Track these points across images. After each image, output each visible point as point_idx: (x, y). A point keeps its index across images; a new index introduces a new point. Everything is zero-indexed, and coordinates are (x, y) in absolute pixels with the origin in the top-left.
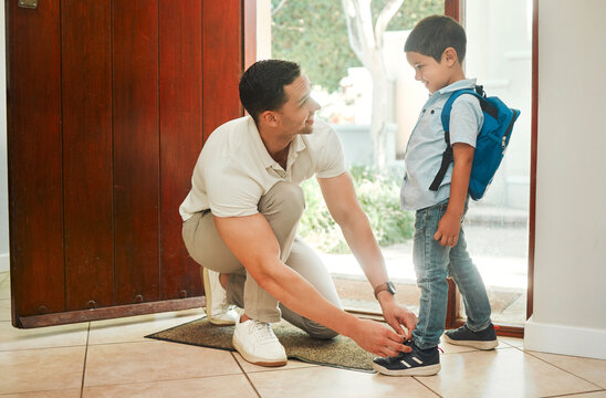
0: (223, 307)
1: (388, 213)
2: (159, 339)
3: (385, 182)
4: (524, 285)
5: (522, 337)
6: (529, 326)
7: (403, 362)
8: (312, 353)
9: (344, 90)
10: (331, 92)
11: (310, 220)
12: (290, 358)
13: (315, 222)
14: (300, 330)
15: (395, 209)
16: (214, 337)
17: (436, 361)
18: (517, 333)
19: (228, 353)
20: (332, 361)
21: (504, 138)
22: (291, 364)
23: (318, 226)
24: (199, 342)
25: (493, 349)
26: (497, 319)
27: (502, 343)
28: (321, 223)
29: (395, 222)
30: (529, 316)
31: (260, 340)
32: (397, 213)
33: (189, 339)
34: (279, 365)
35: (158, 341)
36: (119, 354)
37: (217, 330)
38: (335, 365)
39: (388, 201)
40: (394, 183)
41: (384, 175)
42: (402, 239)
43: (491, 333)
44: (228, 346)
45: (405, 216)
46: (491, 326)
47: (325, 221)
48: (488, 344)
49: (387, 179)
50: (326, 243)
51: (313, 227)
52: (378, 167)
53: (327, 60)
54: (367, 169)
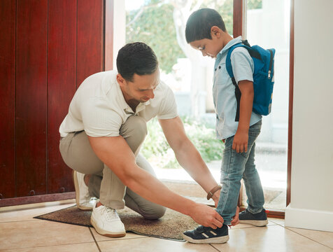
0: (87, 198)
1: (200, 144)
2: (43, 219)
3: (199, 126)
4: (284, 186)
5: (284, 218)
6: (288, 210)
7: (203, 234)
8: (143, 229)
9: (175, 71)
10: (167, 73)
11: (152, 148)
12: (128, 232)
13: (155, 149)
14: (137, 214)
15: (204, 142)
16: (80, 218)
17: (226, 234)
18: (281, 215)
19: (87, 228)
20: (156, 234)
21: (269, 72)
22: (128, 236)
23: (157, 152)
24: (69, 221)
25: (265, 226)
26: (268, 206)
27: (271, 222)
28: (159, 150)
29: (204, 150)
30: (287, 204)
31: (108, 220)
32: (206, 144)
33: (62, 219)
34: (120, 236)
35: (42, 221)
36: (13, 229)
37: (82, 213)
38: (157, 237)
39: (200, 137)
40: (204, 126)
41: (198, 122)
42: (209, 160)
43: (264, 215)
44: (88, 223)
45: (210, 146)
46: (264, 210)
47: (161, 149)
48: (262, 223)
49: (200, 123)
50: (162, 162)
51: (154, 152)
52: (194, 117)
53: (166, 54)
54: (188, 118)
